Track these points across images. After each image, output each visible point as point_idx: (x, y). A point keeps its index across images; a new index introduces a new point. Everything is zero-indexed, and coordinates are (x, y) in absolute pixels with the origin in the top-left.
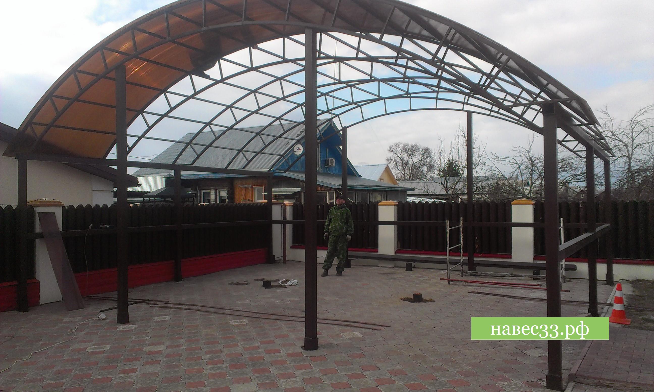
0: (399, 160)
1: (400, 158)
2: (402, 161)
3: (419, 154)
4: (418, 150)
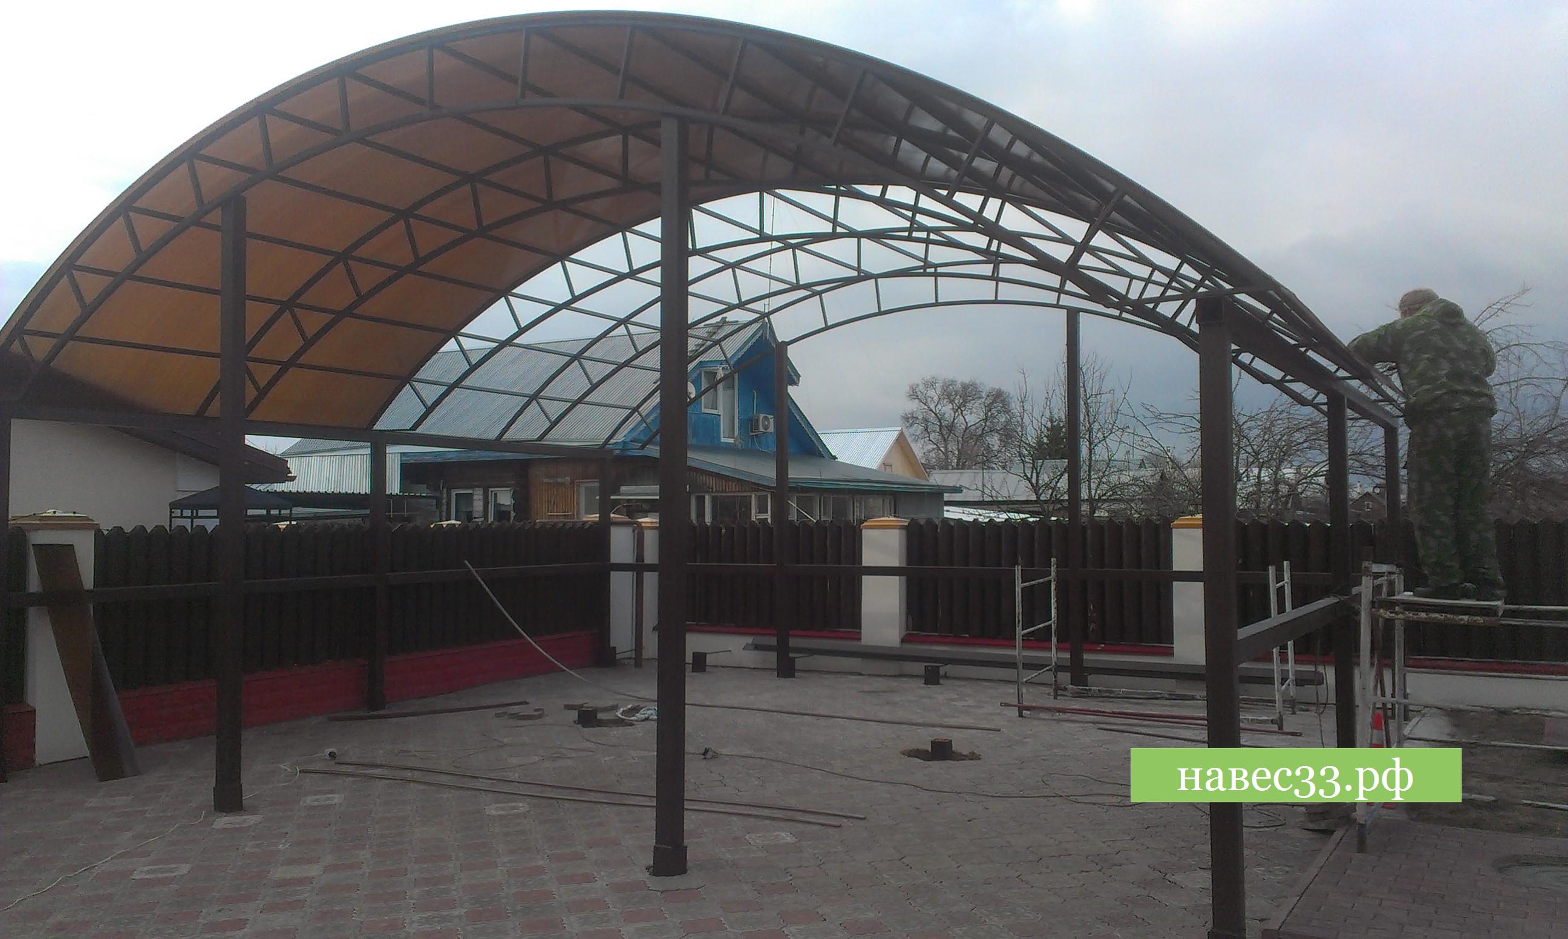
0: (932, 417)
1: (936, 414)
2: (940, 421)
3: (980, 404)
4: (979, 396)
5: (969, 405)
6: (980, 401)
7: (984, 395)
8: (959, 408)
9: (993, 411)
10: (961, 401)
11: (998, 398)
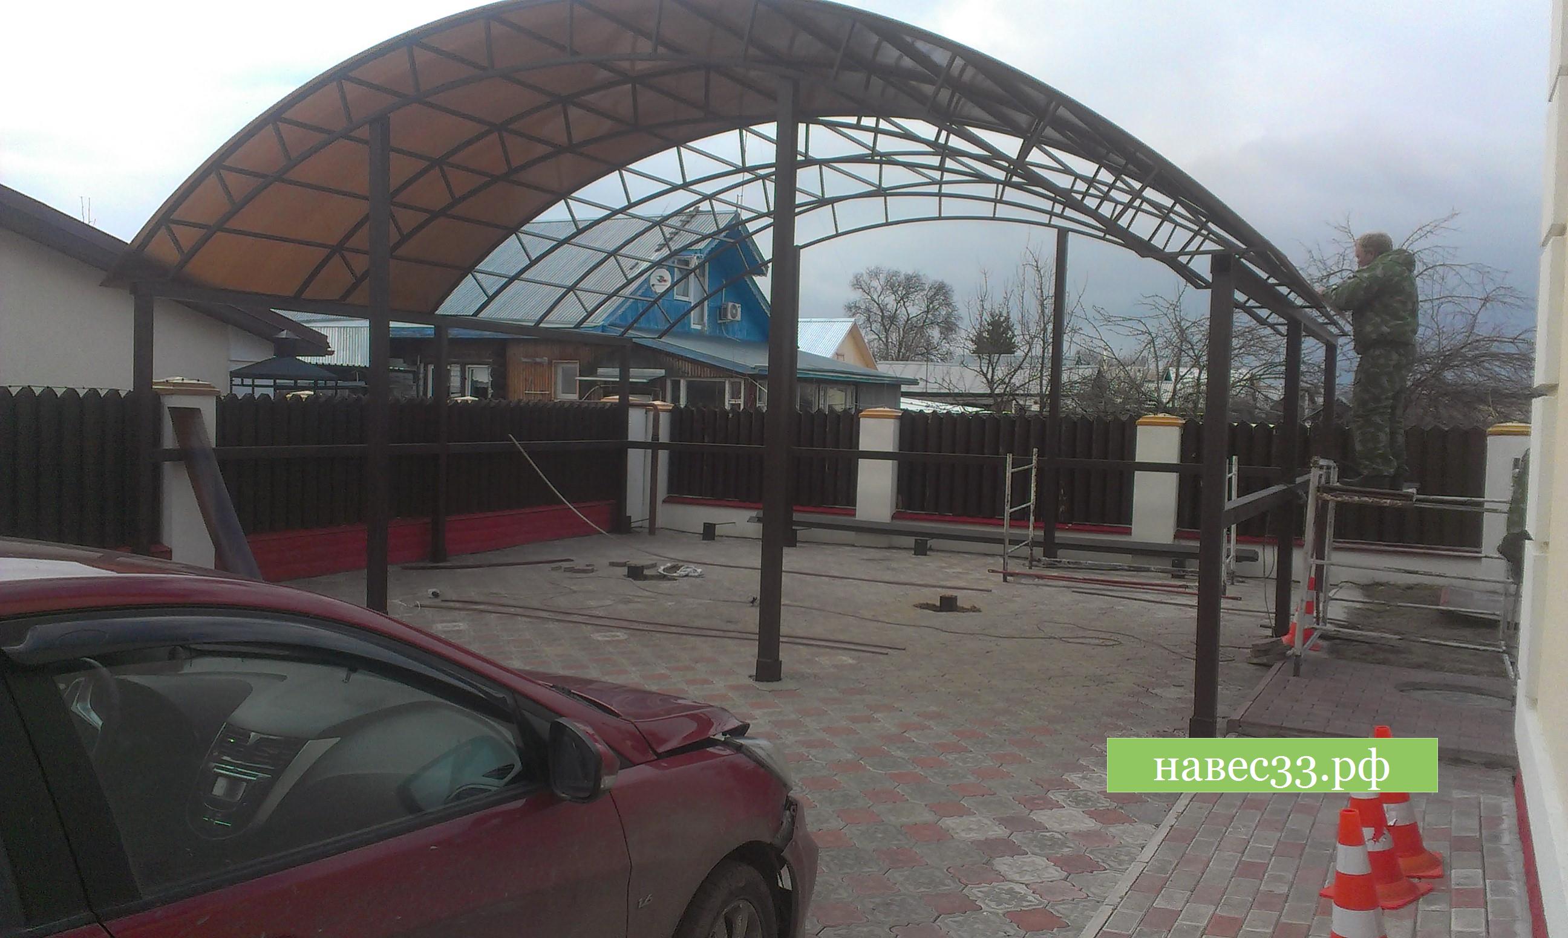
0: (875, 308)
1: (878, 305)
2: (882, 312)
3: (922, 296)
4: (921, 288)
5: (912, 297)
6: (922, 294)
7: (927, 287)
8: (902, 299)
9: (936, 303)
10: (904, 292)
11: (941, 291)
